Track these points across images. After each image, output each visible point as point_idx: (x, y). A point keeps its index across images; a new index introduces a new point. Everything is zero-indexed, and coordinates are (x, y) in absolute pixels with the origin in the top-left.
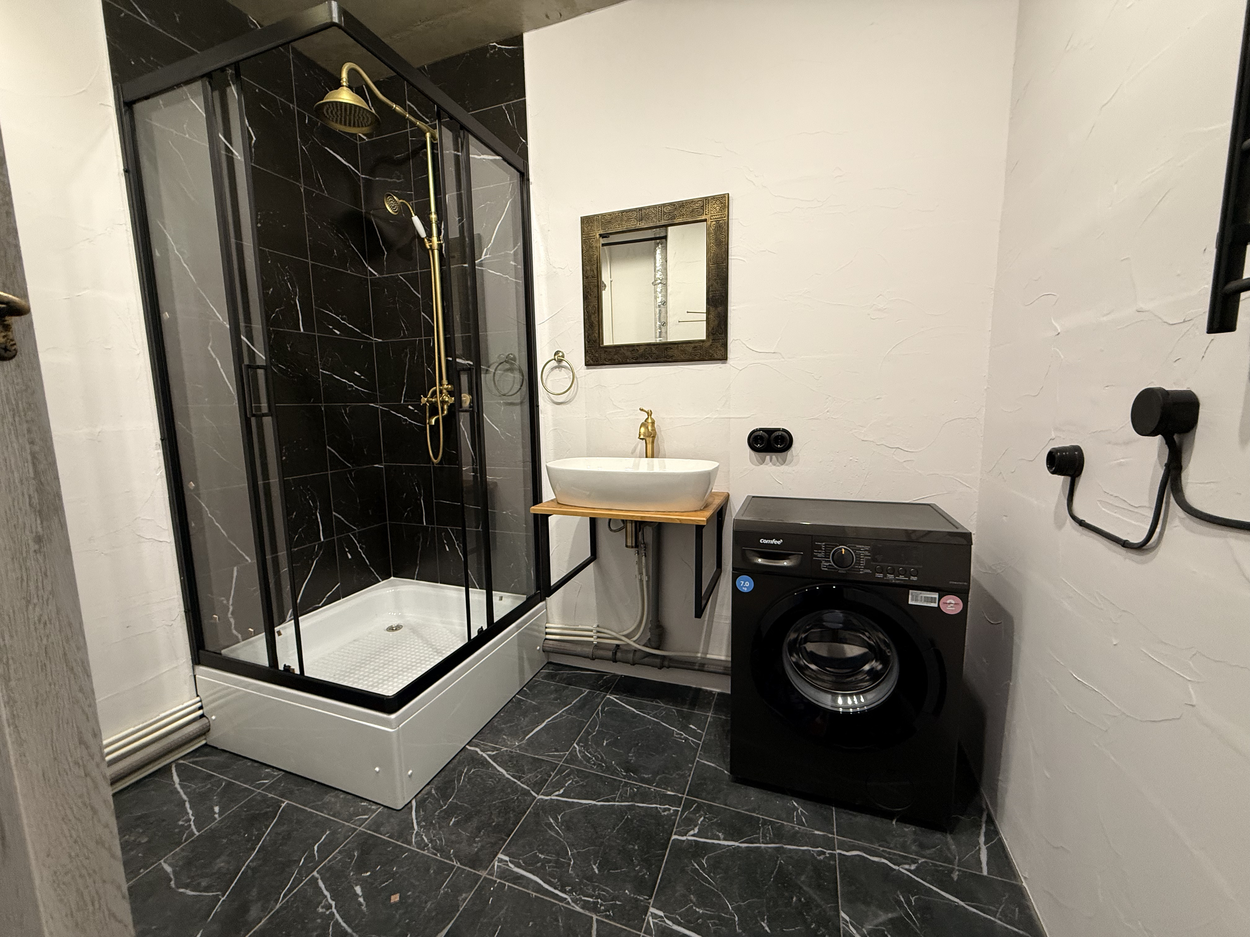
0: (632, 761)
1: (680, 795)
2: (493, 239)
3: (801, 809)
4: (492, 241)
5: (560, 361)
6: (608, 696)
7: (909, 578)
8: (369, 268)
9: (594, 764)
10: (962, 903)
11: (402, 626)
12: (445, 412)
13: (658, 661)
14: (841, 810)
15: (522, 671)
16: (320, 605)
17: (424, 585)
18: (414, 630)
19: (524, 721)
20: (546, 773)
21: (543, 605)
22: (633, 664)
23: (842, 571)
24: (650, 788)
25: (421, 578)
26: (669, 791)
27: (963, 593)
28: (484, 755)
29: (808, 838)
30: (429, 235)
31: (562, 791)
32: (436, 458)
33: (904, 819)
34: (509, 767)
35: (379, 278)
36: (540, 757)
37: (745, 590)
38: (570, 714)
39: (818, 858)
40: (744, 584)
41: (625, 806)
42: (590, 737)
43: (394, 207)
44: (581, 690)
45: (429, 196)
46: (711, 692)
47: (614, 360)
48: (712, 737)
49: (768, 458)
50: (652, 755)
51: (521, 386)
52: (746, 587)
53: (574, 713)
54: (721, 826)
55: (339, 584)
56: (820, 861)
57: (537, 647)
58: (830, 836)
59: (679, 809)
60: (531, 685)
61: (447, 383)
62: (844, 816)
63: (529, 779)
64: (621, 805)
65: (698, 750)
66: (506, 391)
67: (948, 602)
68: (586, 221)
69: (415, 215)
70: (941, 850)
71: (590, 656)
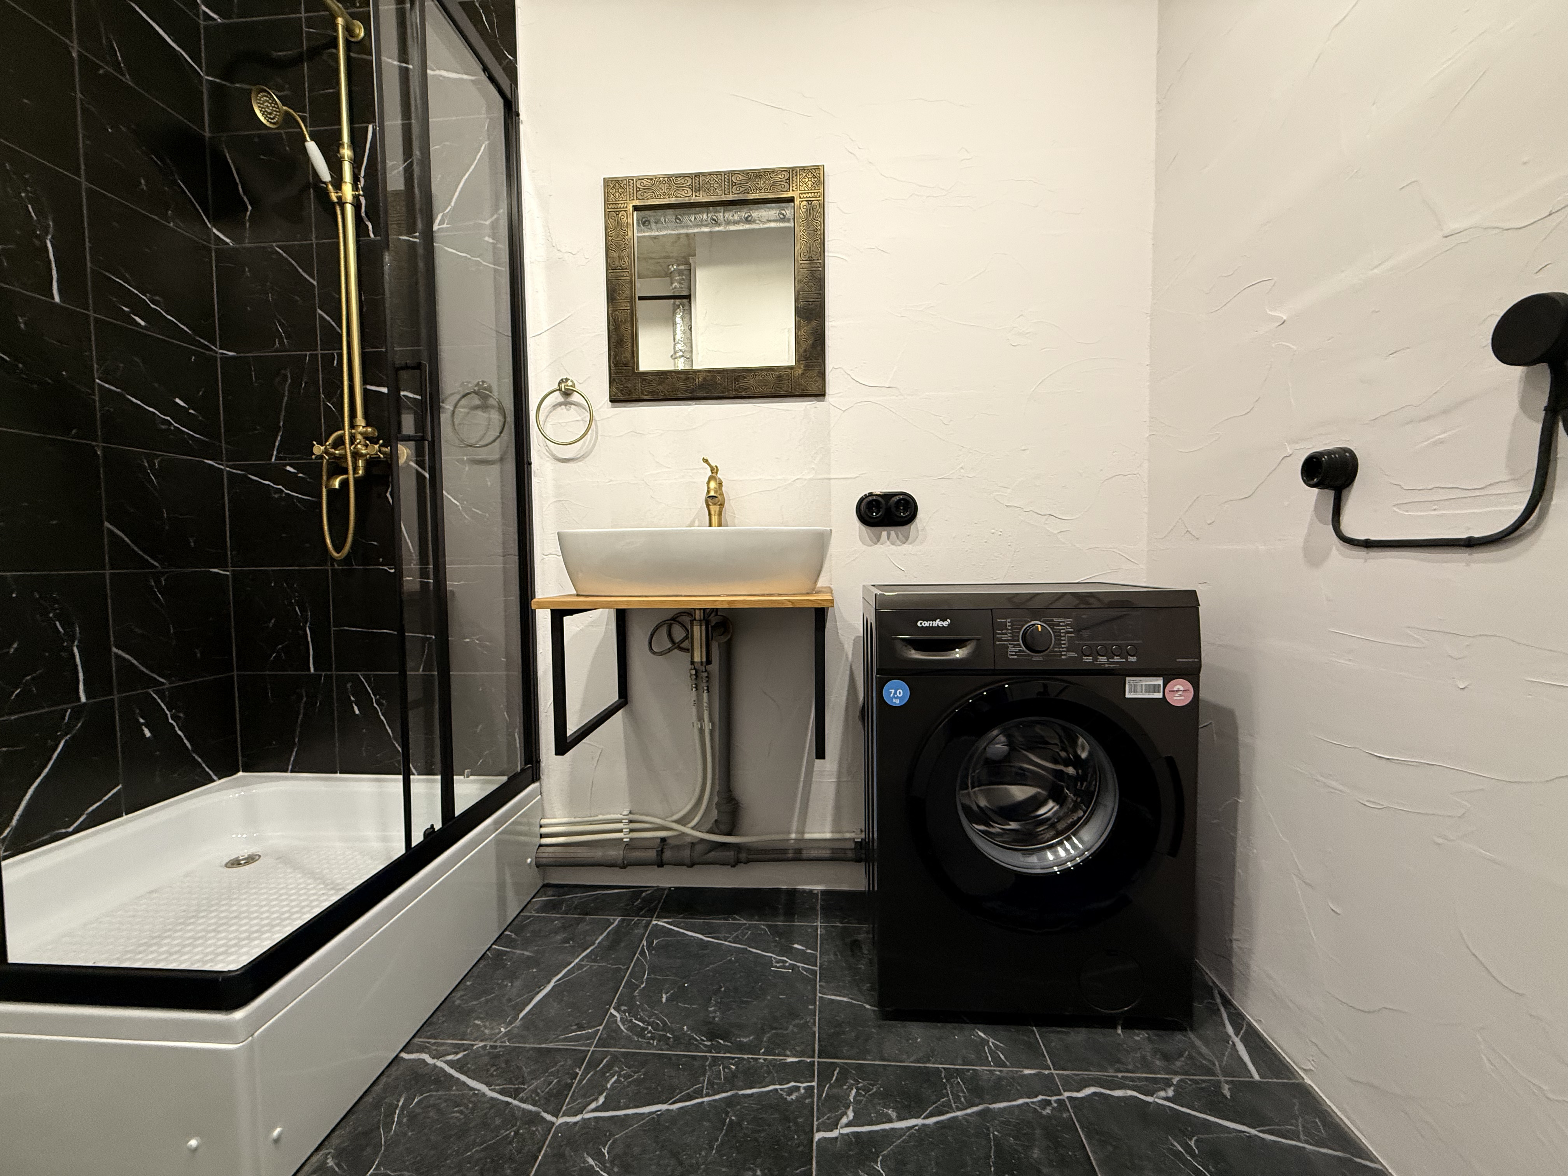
0: (717, 1019)
1: (808, 1060)
2: (454, 200)
3: (991, 1040)
4: (453, 204)
5: (567, 394)
6: (654, 922)
7: (1127, 659)
8: (215, 230)
9: (653, 1038)
10: (1253, 1132)
11: (260, 856)
12: (360, 472)
13: (731, 854)
14: (1044, 1029)
15: (502, 902)
16: (71, 829)
17: (307, 779)
18: (284, 859)
19: (513, 988)
20: (568, 1073)
21: (536, 788)
22: (691, 865)
23: (1037, 658)
24: (757, 1059)
25: (299, 768)
26: (788, 1056)
27: (1192, 674)
28: (440, 1064)
29: (1019, 1084)
30: (338, 183)
31: (601, 1100)
32: (338, 549)
33: (1131, 1023)
34: (492, 1075)
35: (233, 249)
36: (551, 1046)
37: (897, 702)
38: (595, 961)
39: (1044, 1113)
40: (895, 693)
41: (721, 1099)
42: (636, 993)
43: (270, 114)
44: (608, 920)
45: (339, 122)
46: (811, 891)
47: (658, 393)
48: (832, 957)
49: (884, 534)
50: (747, 1002)
51: (501, 433)
52: (897, 698)
53: (602, 959)
54: (886, 1096)
55: (120, 787)
56: (1049, 1117)
57: (527, 858)
58: (1046, 1072)
59: (813, 1084)
60: (517, 925)
61: (363, 424)
62: (1052, 1036)
63: (535, 1091)
64: (715, 1101)
65: (816, 981)
66: (473, 441)
67: (1175, 689)
68: (612, 185)
69: (312, 139)
70: (1190, 1057)
71: (620, 862)
